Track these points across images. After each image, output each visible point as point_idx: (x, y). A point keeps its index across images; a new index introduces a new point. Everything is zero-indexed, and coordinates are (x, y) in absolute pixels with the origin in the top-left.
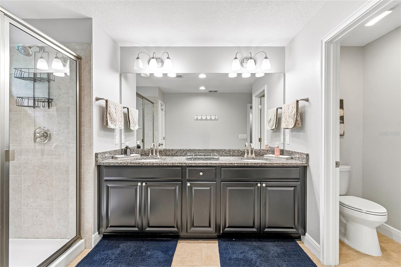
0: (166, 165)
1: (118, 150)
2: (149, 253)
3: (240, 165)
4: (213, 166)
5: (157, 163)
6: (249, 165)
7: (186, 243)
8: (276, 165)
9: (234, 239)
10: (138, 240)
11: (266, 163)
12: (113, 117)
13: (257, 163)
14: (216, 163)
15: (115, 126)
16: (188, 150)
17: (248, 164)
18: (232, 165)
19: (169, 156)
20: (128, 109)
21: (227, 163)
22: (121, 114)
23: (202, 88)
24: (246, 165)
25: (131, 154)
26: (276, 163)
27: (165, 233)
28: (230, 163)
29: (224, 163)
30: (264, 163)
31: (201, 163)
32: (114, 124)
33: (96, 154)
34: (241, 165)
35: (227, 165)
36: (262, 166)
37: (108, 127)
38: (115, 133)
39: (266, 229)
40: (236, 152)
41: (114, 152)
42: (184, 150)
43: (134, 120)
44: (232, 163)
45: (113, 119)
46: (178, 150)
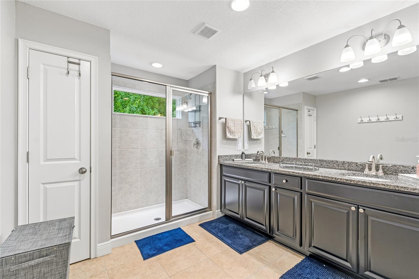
0: (256, 169)
1: (239, 155)
2: (241, 236)
3: (326, 179)
4: (295, 175)
5: (251, 167)
6: (338, 181)
7: (275, 245)
8: (383, 187)
9: (324, 265)
10: (240, 225)
11: (364, 182)
12: (231, 130)
13: (350, 180)
14: (298, 173)
15: (234, 137)
16: (294, 159)
17: (337, 179)
18: (316, 177)
19: (276, 163)
20: (250, 121)
21: (310, 175)
22: (241, 127)
23: (363, 81)
24: (334, 179)
25: (245, 158)
26: (383, 184)
27: (263, 230)
28: (314, 175)
29: (307, 174)
30: (362, 182)
31: (284, 171)
32: (233, 135)
33: (219, 156)
34: (328, 178)
35: (310, 177)
36: (359, 184)
37: (227, 137)
38: (237, 142)
39: (366, 272)
40: (353, 165)
41: (235, 156)
42: (290, 159)
43: (257, 130)
44: (316, 176)
45: (231, 131)
46: (284, 158)
